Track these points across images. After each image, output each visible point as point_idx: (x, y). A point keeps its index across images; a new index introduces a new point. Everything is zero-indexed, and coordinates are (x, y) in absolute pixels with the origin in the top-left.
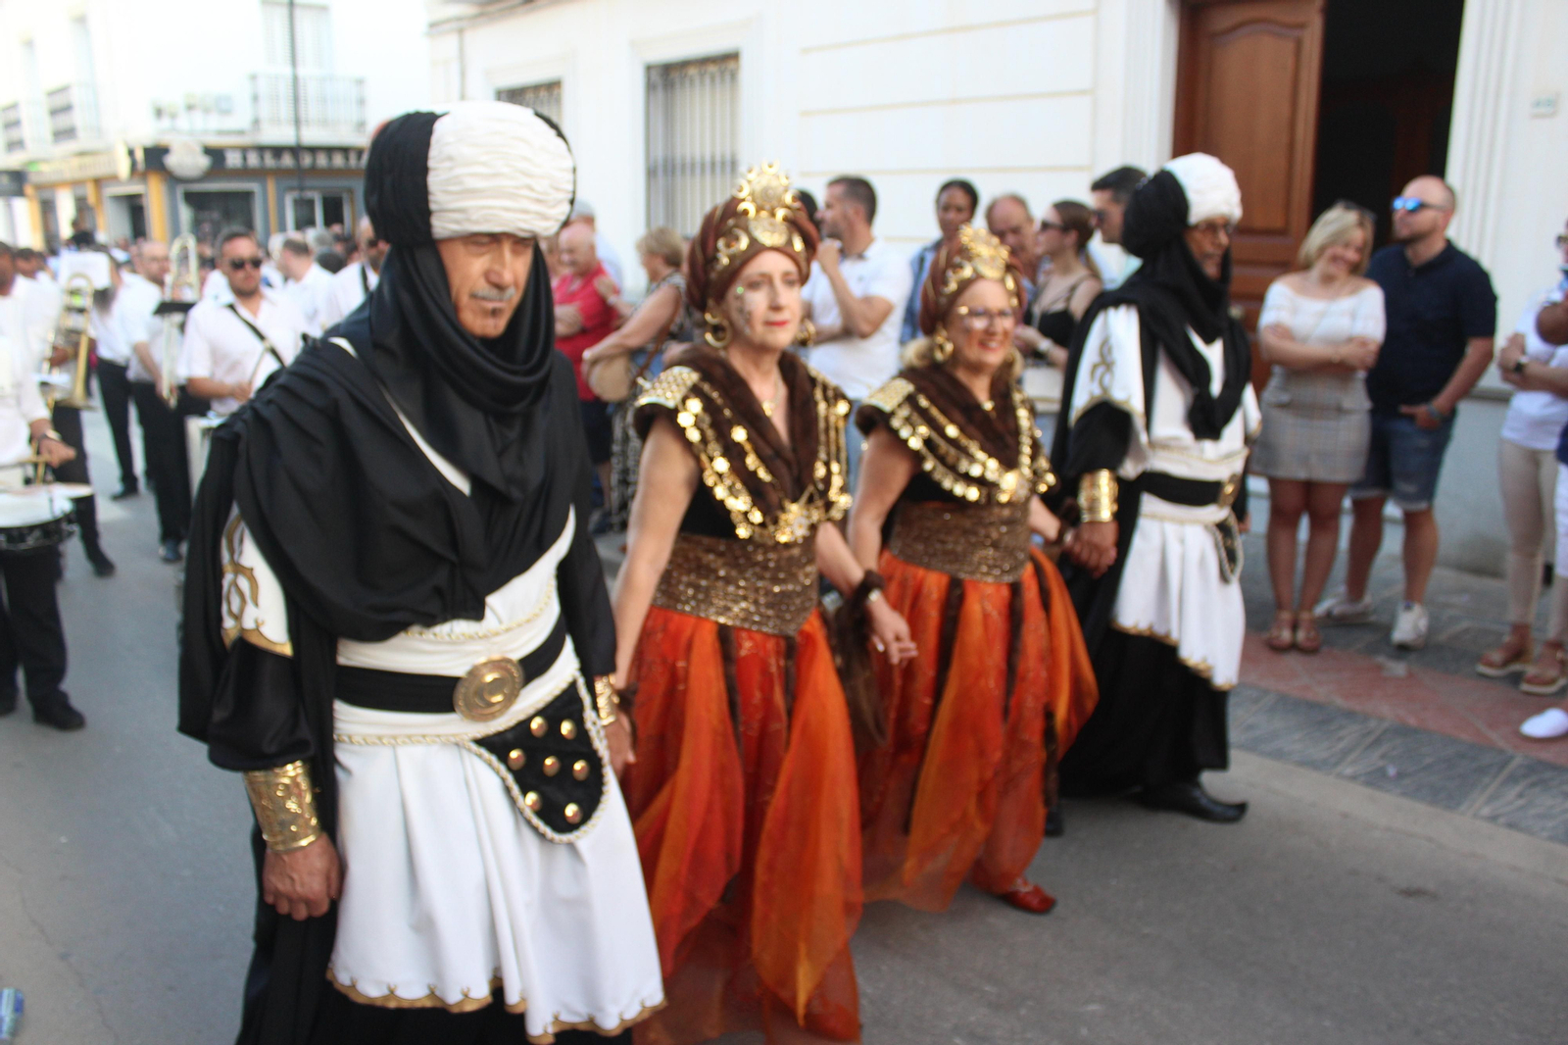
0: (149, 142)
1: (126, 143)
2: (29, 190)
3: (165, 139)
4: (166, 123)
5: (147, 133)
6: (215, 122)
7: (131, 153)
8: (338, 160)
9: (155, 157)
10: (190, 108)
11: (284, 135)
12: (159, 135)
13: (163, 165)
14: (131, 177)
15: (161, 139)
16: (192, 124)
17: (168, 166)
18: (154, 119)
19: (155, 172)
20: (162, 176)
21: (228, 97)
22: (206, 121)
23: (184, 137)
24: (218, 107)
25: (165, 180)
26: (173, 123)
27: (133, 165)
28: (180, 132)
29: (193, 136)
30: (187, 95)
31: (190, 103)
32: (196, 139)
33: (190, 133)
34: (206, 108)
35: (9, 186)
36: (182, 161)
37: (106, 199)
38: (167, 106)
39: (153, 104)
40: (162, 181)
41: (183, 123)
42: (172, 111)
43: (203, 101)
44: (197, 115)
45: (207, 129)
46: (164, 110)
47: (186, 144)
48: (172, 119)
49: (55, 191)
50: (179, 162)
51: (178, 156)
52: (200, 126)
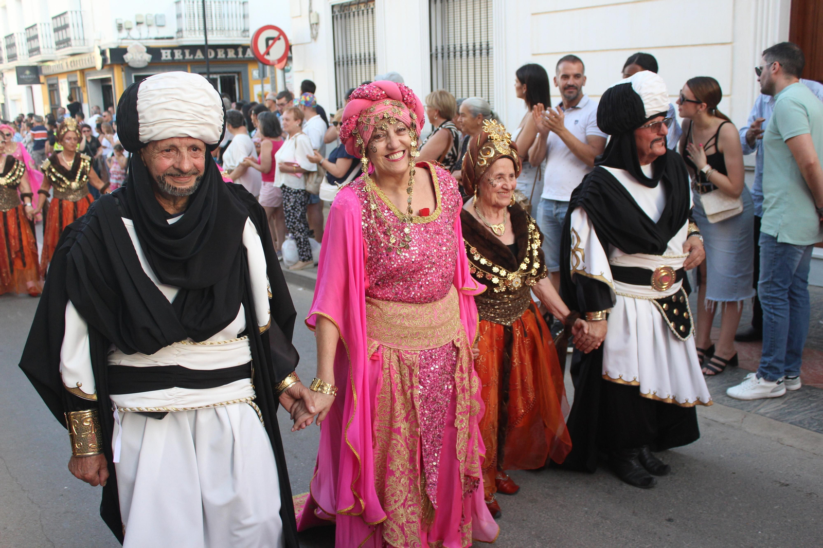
0: (113, 46)
1: (99, 47)
2: (42, 79)
3: (124, 44)
4: (124, 33)
5: (112, 40)
6: (155, 32)
7: (103, 53)
8: (231, 54)
9: (117, 56)
10: (138, 23)
11: (197, 39)
12: (120, 41)
13: (123, 60)
14: (103, 67)
15: (121, 43)
16: (140, 34)
17: (126, 61)
18: (117, 31)
19: (118, 64)
20: (122, 66)
21: (162, 17)
22: (148, 32)
23: (136, 42)
24: (156, 22)
25: (124, 69)
26: (129, 34)
27: (104, 60)
28: (133, 39)
29: (141, 41)
30: (137, 16)
31: (139, 20)
32: (142, 43)
33: (139, 39)
34: (149, 24)
35: (31, 76)
36: (135, 57)
37: (88, 82)
38: (125, 23)
39: (116, 22)
40: (123, 71)
41: (135, 33)
42: (128, 26)
43: (147, 19)
44: (143, 28)
45: (149, 37)
46: (123, 26)
47: (136, 46)
48: (128, 31)
49: (57, 79)
50: (133, 58)
51: (132, 54)
52: (144, 35)
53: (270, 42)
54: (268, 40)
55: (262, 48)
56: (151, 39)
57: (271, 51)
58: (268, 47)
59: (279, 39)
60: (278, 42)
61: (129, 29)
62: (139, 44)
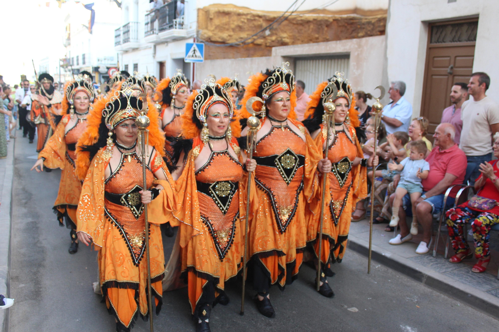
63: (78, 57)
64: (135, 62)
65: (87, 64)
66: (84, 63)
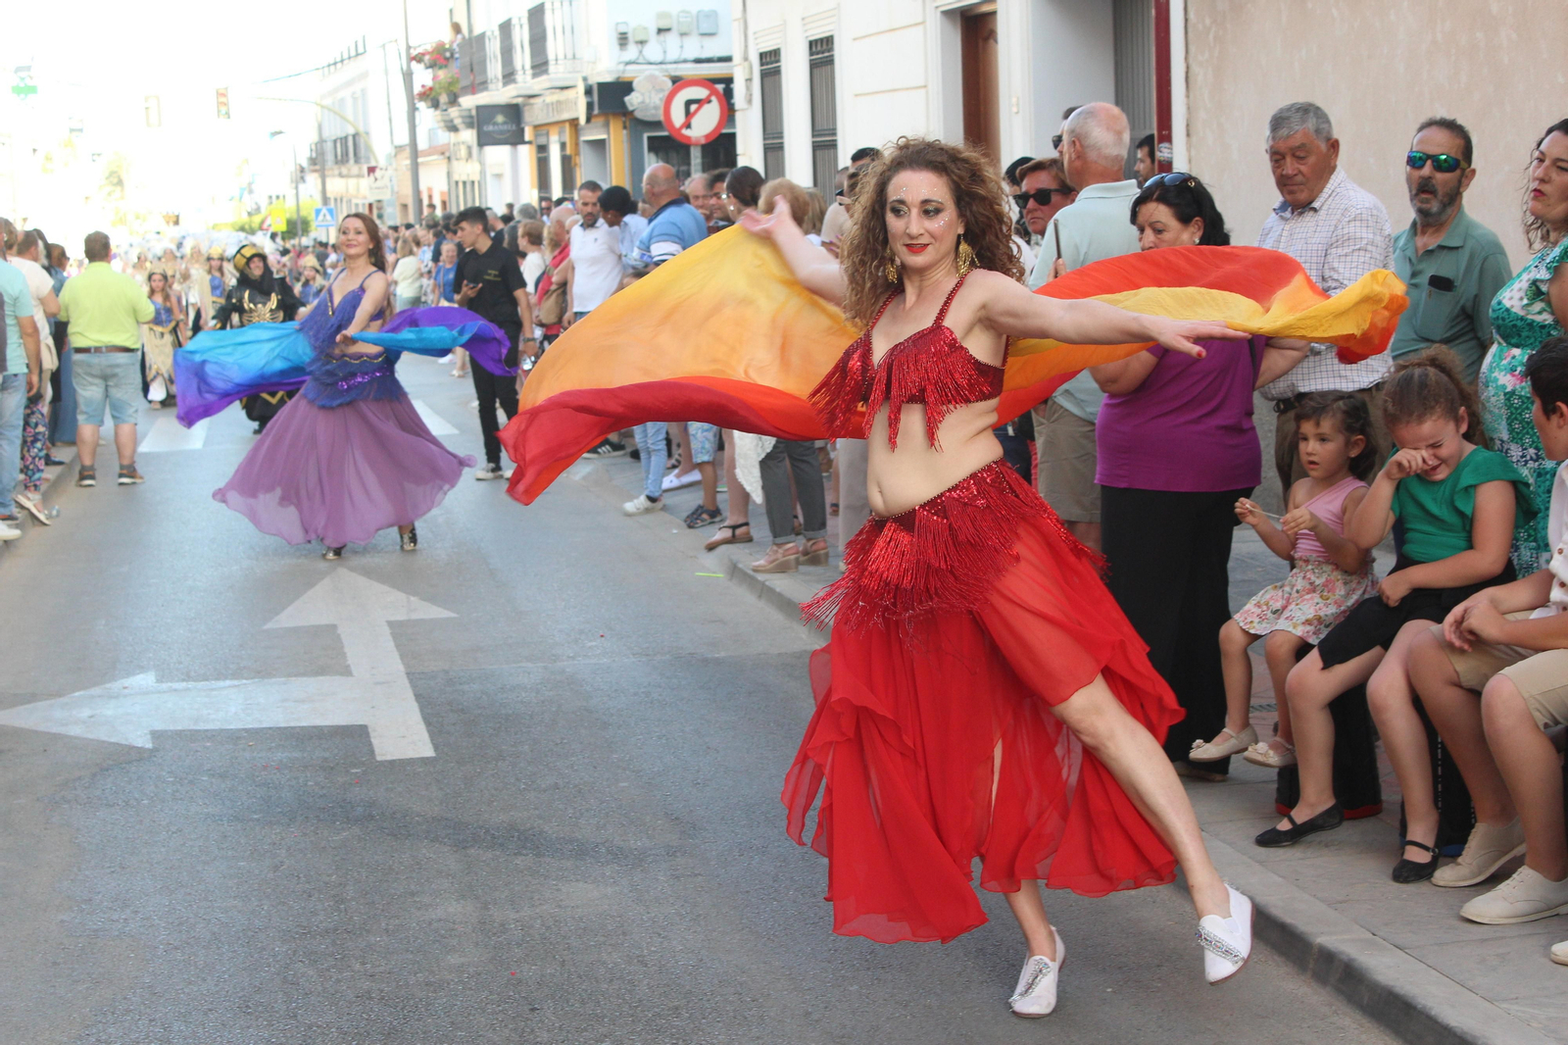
0: (608, 78)
1: (585, 79)
2: (528, 135)
3: (629, 73)
4: (632, 52)
5: (605, 70)
6: (694, 48)
7: (588, 92)
9: (611, 98)
10: (660, 31)
12: (621, 67)
13: (624, 105)
14: (588, 120)
15: (624, 71)
16: (665, 52)
17: (631, 108)
18: (617, 47)
19: (615, 115)
20: (624, 119)
21: (712, 15)
22: (682, 47)
23: (654, 70)
24: (698, 28)
25: (628, 124)
26: (641, 52)
27: (590, 106)
28: (651, 64)
29: (663, 66)
30: (661, 16)
31: (663, 26)
32: (667, 70)
33: (661, 63)
34: (684, 30)
35: (505, 127)
36: (647, 101)
37: (582, 145)
38: (635, 30)
39: (616, 29)
40: (625, 127)
41: (653, 51)
42: (640, 38)
43: (679, 22)
44: (672, 40)
45: (683, 57)
46: (630, 36)
47: (652, 78)
48: (640, 46)
49: (547, 134)
50: (643, 102)
51: (643, 94)
52: (672, 55)
53: (693, 107)
54: (689, 103)
55: (678, 117)
56: (685, 61)
57: (694, 121)
58: (688, 114)
59: (709, 102)
60: (706, 107)
61: (642, 43)
62: (657, 73)
63: (506, 28)
64: (818, 33)
65: (558, 72)
66: (540, 66)
